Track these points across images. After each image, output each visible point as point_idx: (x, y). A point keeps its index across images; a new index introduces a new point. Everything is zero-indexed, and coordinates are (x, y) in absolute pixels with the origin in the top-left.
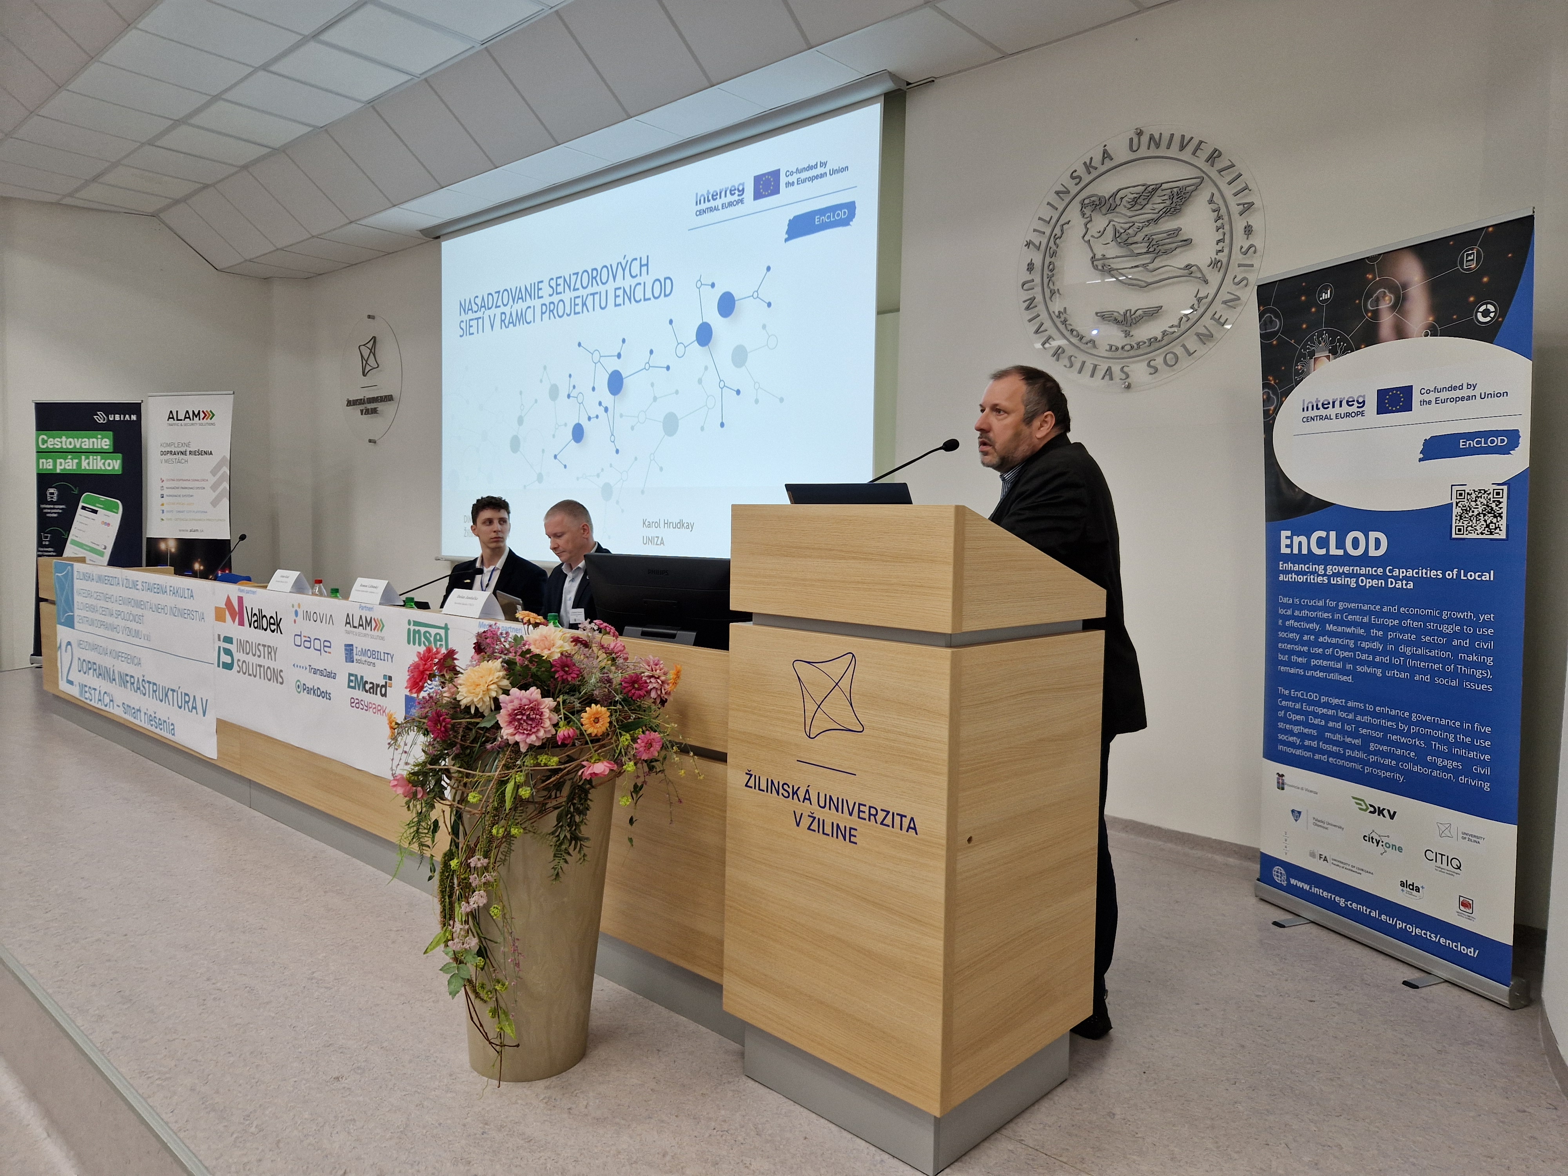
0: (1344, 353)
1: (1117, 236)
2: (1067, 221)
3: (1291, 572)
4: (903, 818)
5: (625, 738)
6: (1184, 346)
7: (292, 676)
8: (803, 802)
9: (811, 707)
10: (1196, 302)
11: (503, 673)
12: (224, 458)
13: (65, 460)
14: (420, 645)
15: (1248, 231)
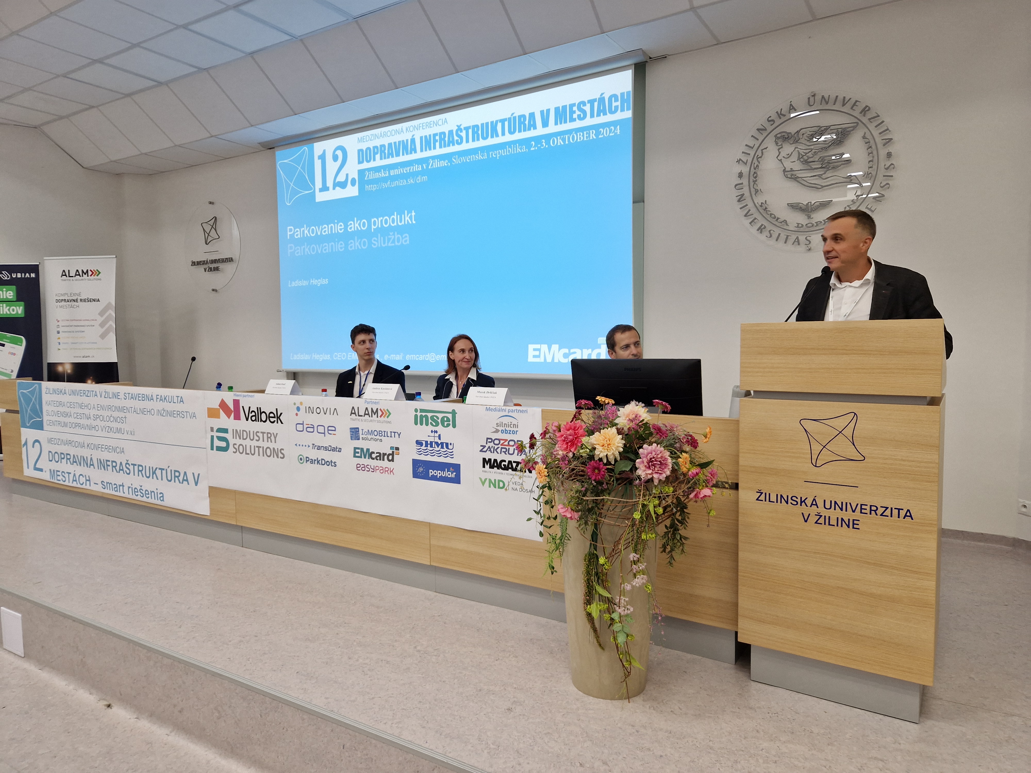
1: (800, 157)
2: (765, 147)
4: (900, 511)
8: (811, 506)
9: (817, 448)
10: (855, 198)
11: (621, 436)
12: (109, 304)
14: (427, 425)
15: (889, 155)
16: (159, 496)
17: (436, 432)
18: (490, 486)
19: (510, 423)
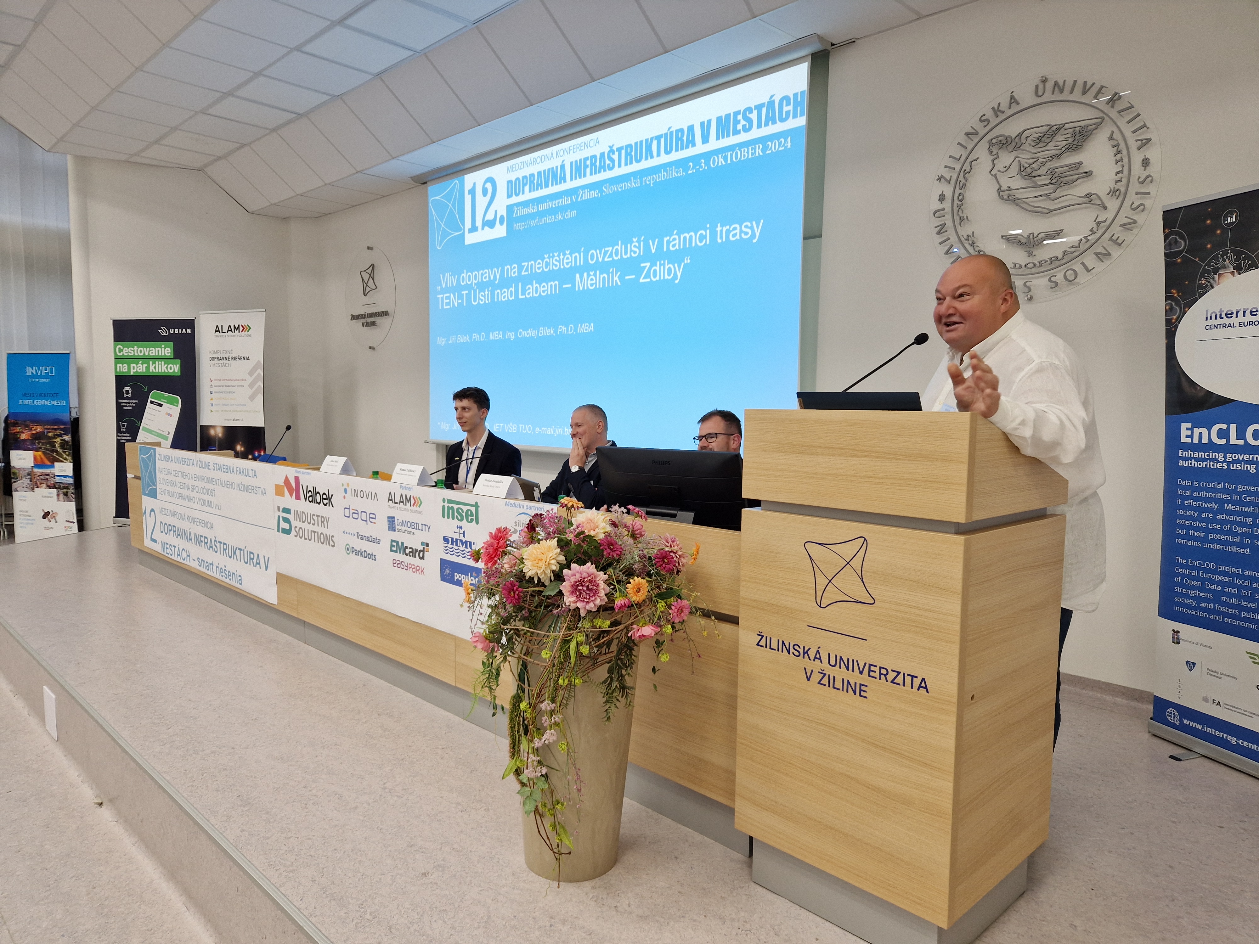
0: (1249, 268)
1: (1022, 170)
2: (975, 158)
3: (1191, 459)
4: (914, 679)
5: (661, 605)
6: (1083, 264)
7: (341, 540)
8: (814, 660)
9: (822, 581)
10: (1095, 226)
11: (560, 549)
12: (259, 362)
13: (137, 365)
14: (453, 519)
15: (1146, 163)
16: (239, 578)
17: (461, 528)
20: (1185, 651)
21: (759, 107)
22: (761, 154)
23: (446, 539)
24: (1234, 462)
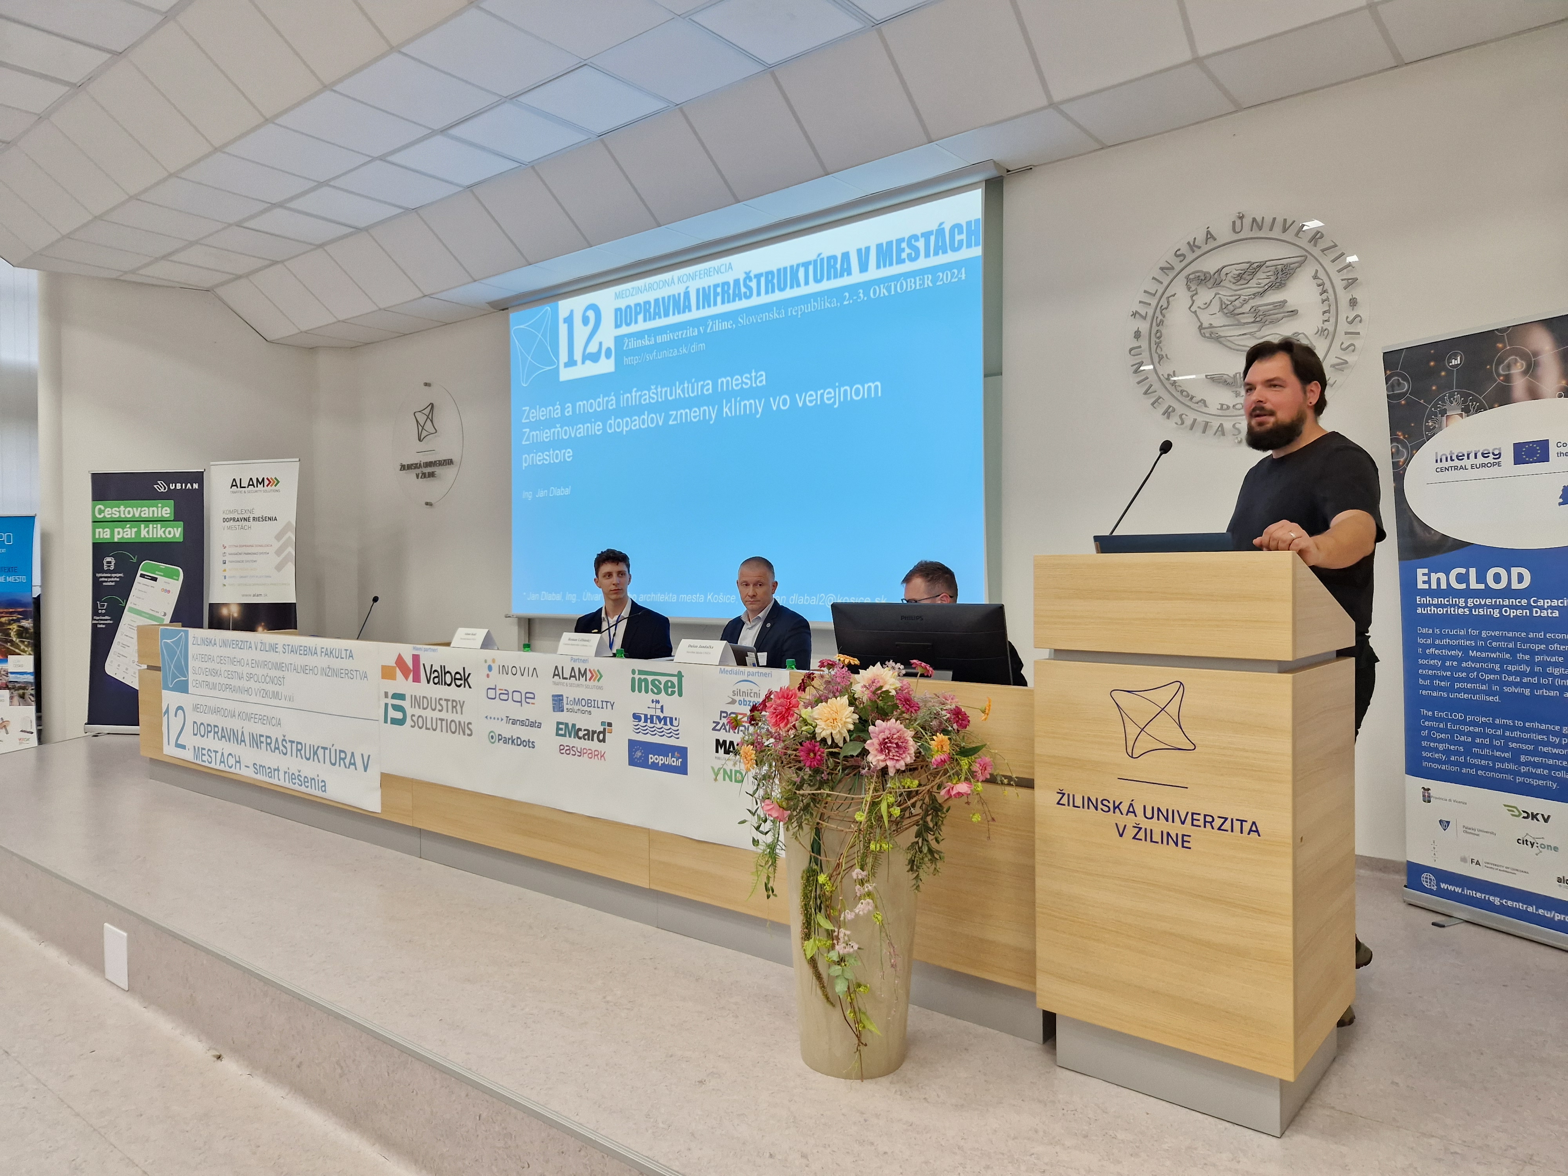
0: (1477, 411)
1: (1224, 307)
2: (1172, 294)
3: (1430, 605)
4: (1244, 823)
5: (964, 763)
7: (482, 728)
8: (1127, 815)
9: (1133, 731)
11: (852, 708)
12: (289, 523)
13: (123, 529)
14: (647, 692)
15: (1353, 302)
16: (321, 784)
17: (658, 702)
18: (724, 780)
19: (749, 691)
20: (1438, 809)
21: (926, 235)
22: (931, 285)
23: (636, 717)
24: (1476, 607)
